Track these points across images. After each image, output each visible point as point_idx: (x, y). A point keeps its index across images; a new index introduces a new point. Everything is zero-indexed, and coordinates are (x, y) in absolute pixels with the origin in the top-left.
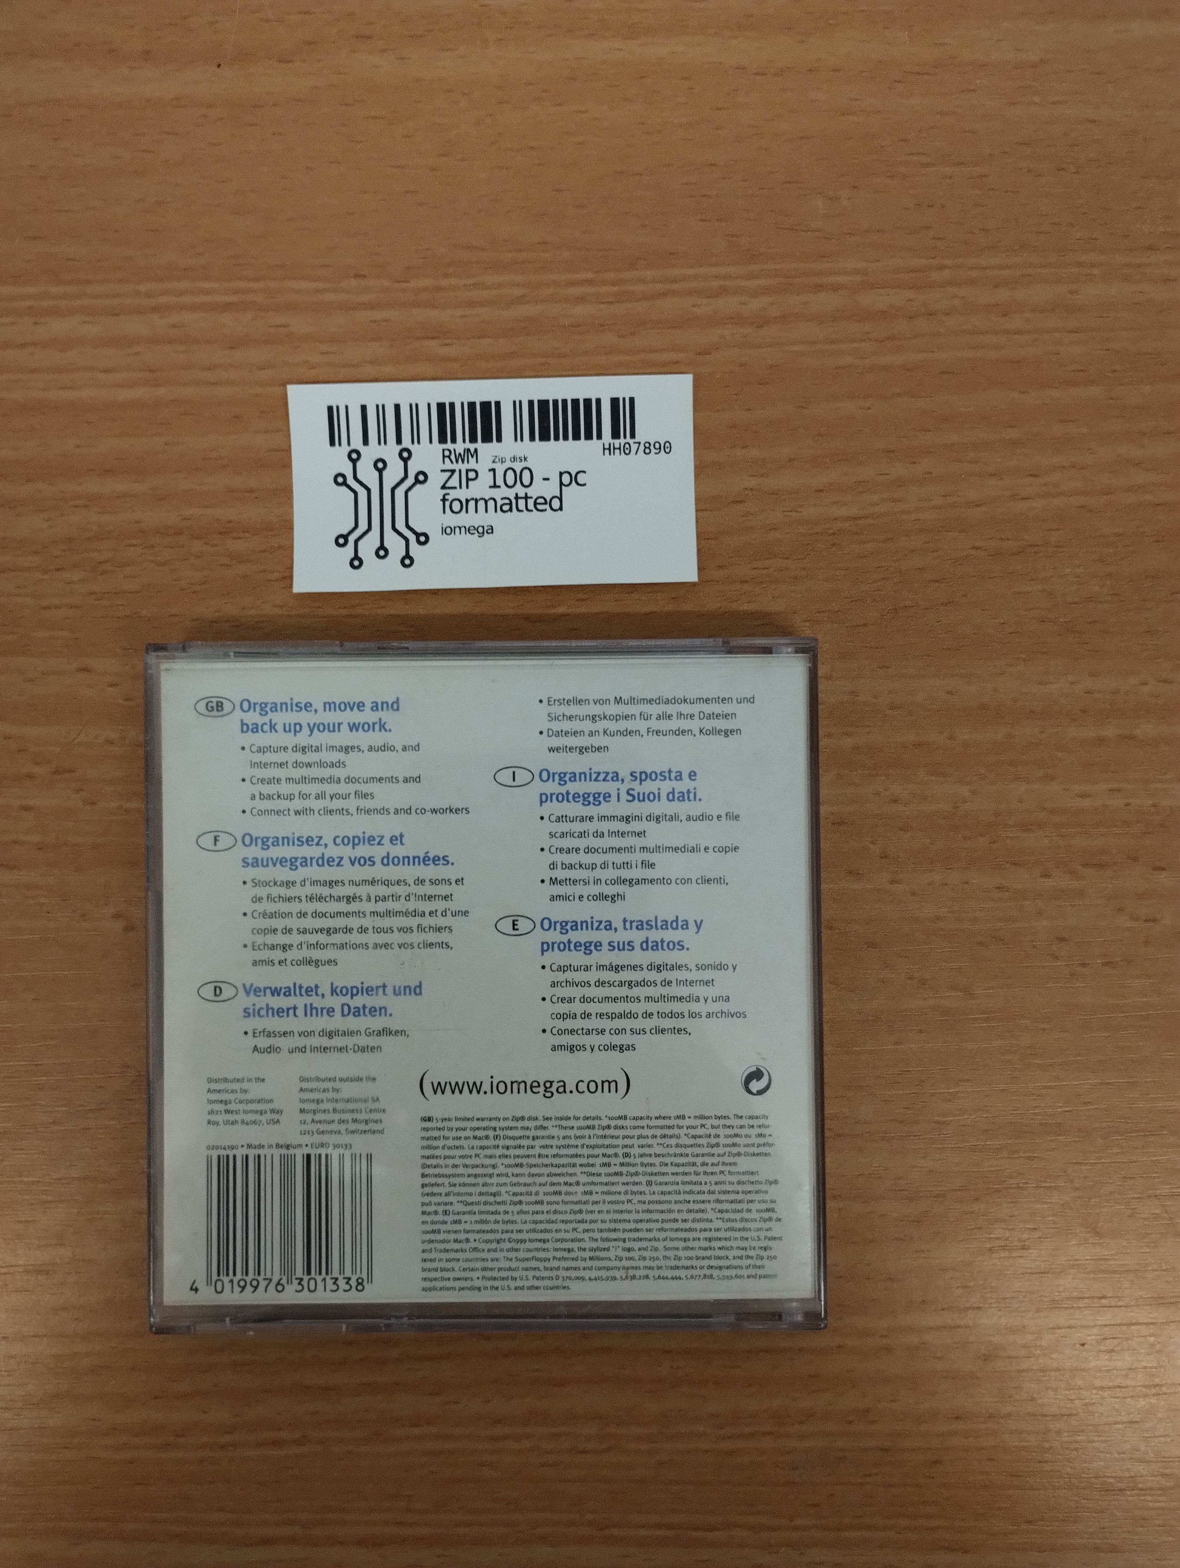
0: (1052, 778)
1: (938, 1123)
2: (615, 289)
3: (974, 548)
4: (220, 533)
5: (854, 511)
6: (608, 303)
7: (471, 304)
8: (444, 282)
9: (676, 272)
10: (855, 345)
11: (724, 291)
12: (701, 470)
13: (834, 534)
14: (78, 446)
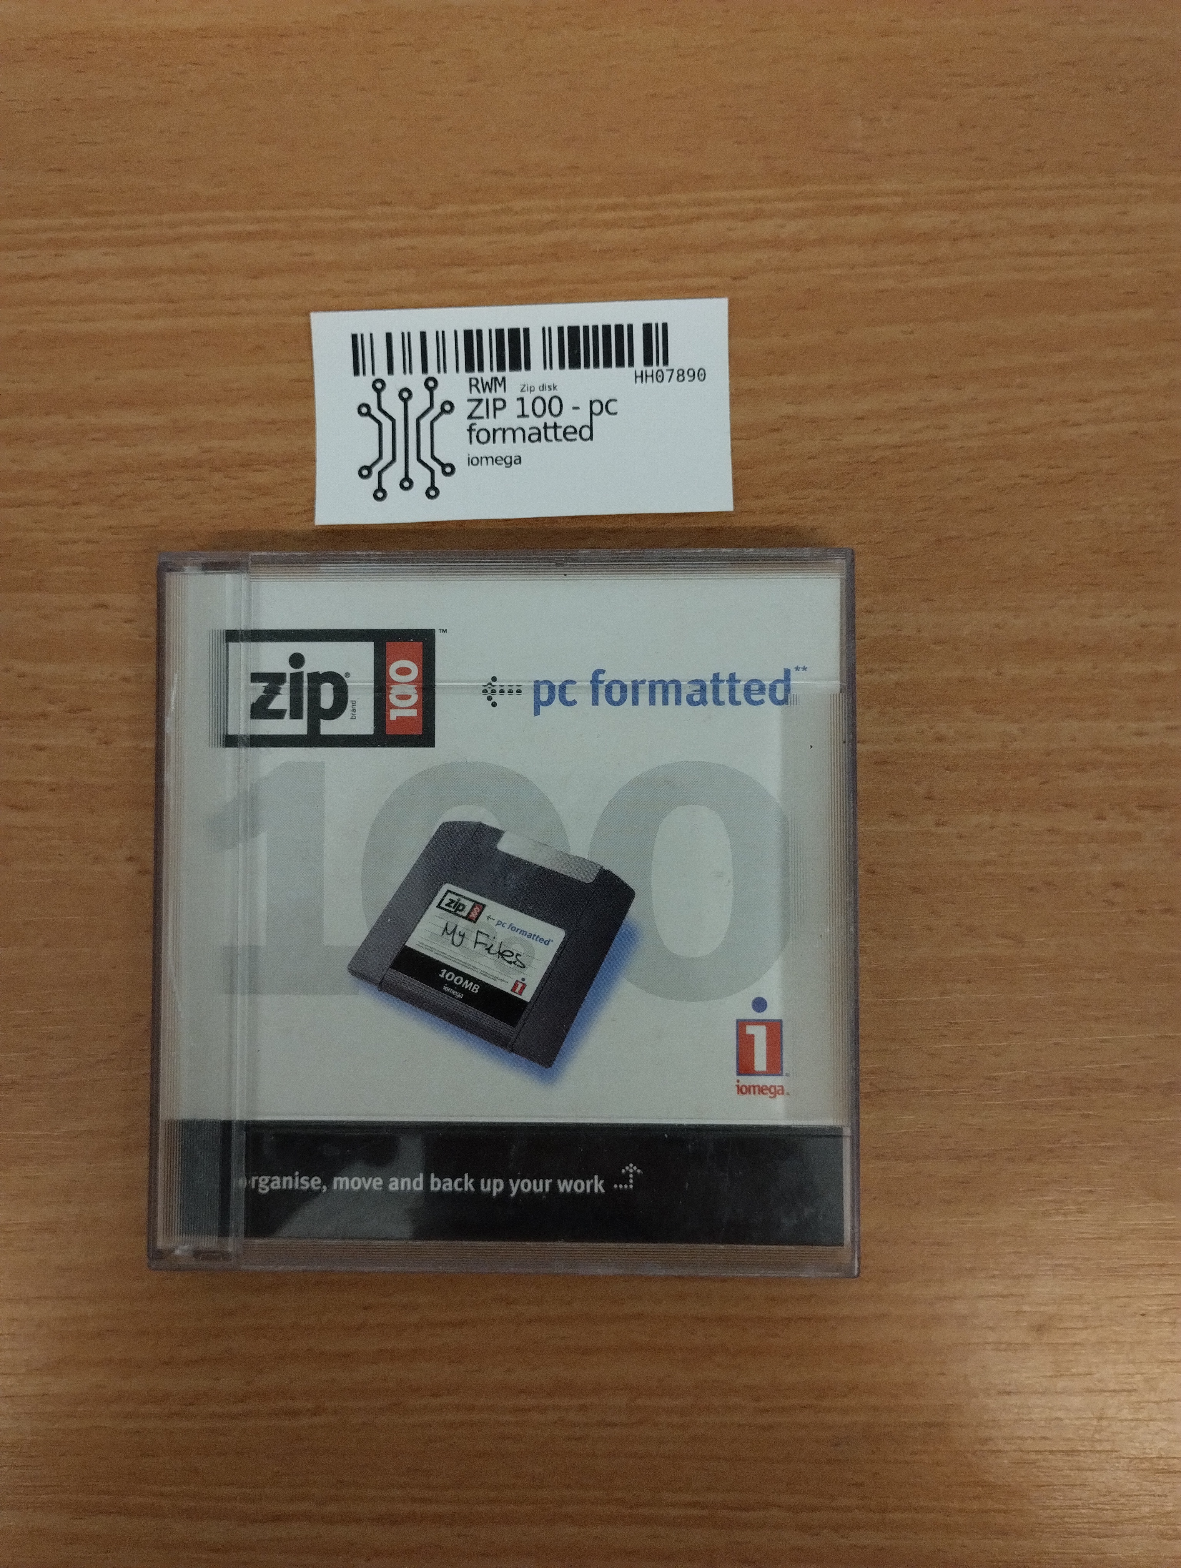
0: (1107, 716)
1: (988, 1078)
2: (647, 213)
3: (1022, 476)
4: (242, 465)
5: (896, 439)
6: (641, 227)
7: (500, 230)
8: (473, 208)
9: (711, 195)
10: (898, 268)
11: (759, 215)
12: (736, 397)
13: (874, 463)
14: (97, 379)
